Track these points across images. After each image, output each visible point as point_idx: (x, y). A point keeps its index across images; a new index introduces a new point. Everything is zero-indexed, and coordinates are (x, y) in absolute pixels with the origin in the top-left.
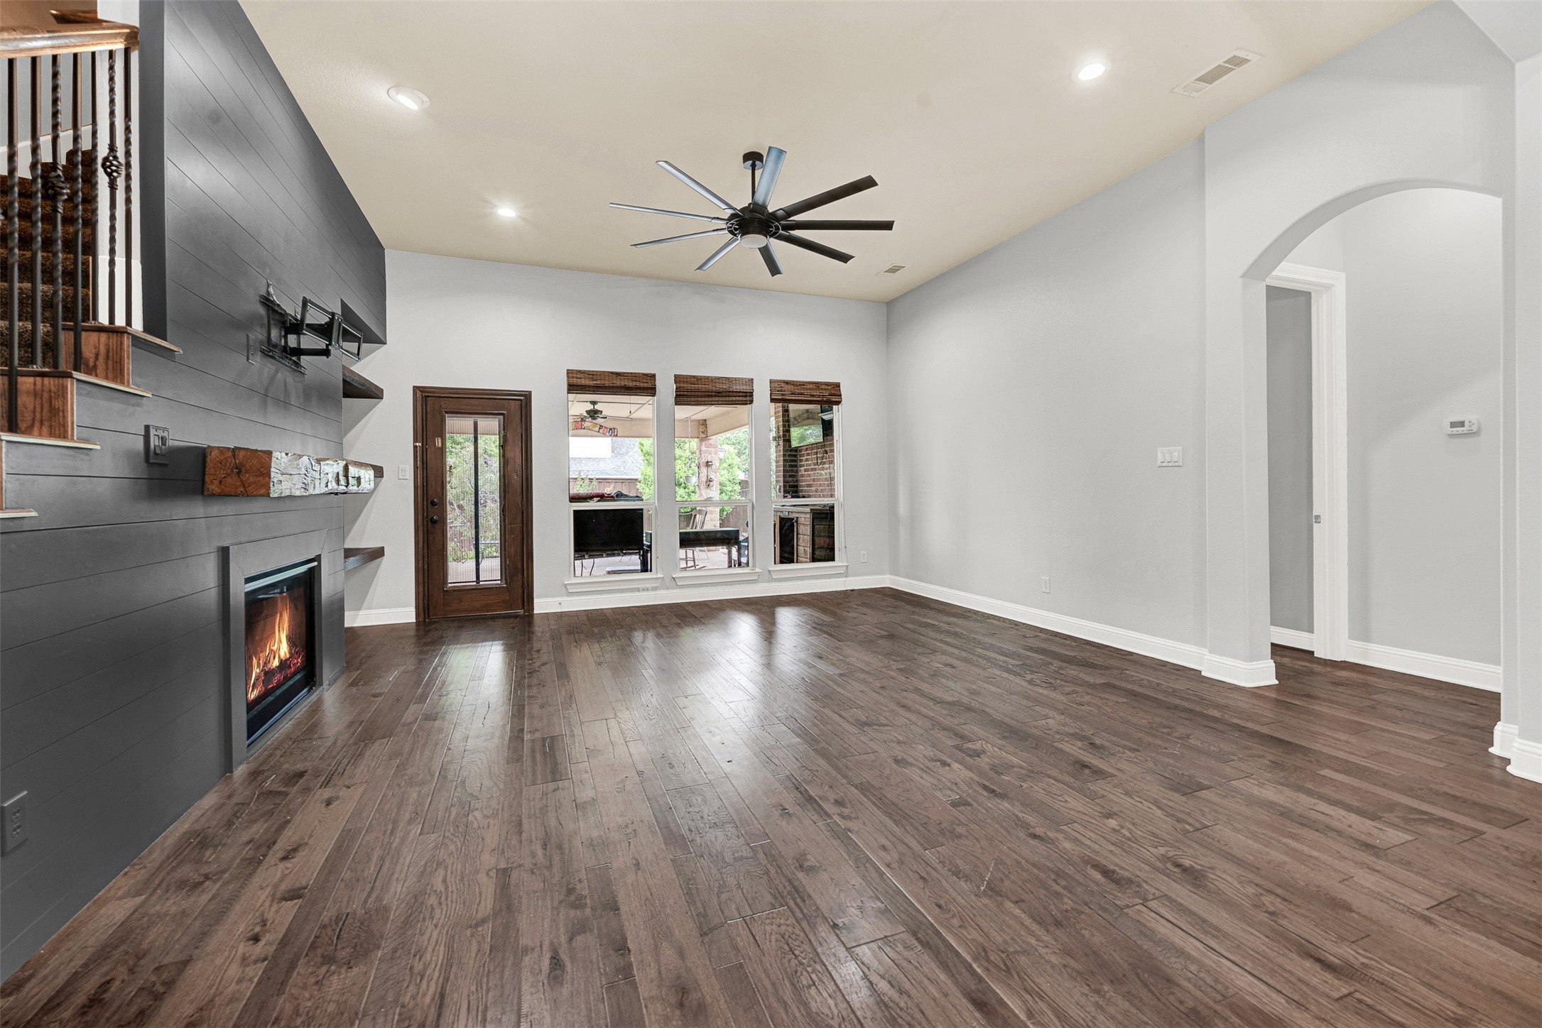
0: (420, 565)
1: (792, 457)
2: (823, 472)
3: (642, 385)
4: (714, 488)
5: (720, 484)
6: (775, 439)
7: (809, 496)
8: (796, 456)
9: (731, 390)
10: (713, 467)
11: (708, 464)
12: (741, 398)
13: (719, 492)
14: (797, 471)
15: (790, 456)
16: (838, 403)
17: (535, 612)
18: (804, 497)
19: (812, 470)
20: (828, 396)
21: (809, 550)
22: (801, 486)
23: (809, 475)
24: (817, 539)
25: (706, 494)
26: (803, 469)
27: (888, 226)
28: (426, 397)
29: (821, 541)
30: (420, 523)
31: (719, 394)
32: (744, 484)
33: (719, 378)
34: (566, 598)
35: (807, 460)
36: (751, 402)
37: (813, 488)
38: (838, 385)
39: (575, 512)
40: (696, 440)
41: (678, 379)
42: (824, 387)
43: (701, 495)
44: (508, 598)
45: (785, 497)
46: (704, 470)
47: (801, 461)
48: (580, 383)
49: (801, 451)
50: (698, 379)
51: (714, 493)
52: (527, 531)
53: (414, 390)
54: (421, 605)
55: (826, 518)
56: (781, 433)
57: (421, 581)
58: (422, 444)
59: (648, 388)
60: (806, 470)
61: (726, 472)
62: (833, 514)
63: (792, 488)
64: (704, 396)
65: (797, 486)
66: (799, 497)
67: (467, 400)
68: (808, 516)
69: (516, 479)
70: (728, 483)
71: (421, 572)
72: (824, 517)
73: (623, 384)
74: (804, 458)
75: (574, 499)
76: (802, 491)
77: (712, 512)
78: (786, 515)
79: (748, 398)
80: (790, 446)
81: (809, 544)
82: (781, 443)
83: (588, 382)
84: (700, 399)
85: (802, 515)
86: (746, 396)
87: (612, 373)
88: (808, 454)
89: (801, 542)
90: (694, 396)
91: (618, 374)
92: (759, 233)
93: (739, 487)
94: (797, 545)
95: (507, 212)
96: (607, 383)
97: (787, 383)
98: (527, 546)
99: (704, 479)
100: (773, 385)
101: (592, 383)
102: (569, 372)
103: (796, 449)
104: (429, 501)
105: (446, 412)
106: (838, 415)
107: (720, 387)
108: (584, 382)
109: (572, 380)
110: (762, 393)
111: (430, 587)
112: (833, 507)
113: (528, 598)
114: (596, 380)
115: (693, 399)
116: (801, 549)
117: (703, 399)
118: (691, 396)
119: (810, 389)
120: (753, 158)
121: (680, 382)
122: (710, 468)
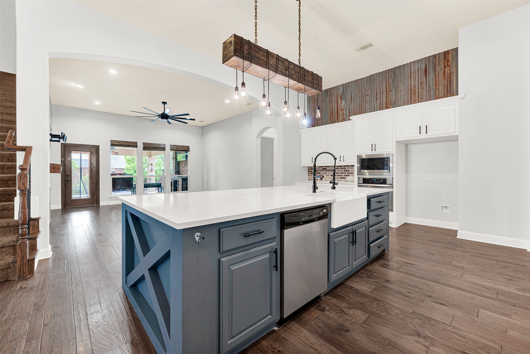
0: (63, 193)
1: (178, 164)
2: (186, 168)
3: (134, 145)
4: (153, 172)
5: (156, 171)
6: (173, 158)
7: (182, 174)
8: (179, 163)
9: (159, 147)
10: (153, 165)
11: (151, 164)
12: (162, 149)
13: (155, 173)
14: (179, 168)
15: (177, 163)
16: (189, 151)
17: (100, 205)
18: (181, 175)
19: (183, 167)
20: (186, 149)
21: (181, 188)
22: (180, 172)
23: (183, 169)
24: (183, 186)
25: (150, 174)
26: (181, 167)
27: (194, 120)
28: (65, 146)
29: (184, 186)
30: (63, 181)
31: (155, 148)
32: (163, 170)
33: (156, 144)
34: (110, 201)
35: (182, 165)
36: (165, 150)
37: (184, 172)
38: (189, 147)
39: (113, 178)
40: (148, 157)
41: (144, 143)
42: (185, 147)
43: (149, 174)
44: (91, 202)
45: (175, 175)
46: (150, 166)
47: (180, 165)
48: (114, 144)
49: (180, 162)
50: (150, 144)
51: (153, 173)
52: (98, 184)
53: (61, 144)
54: (63, 204)
55: (186, 180)
56: (175, 157)
57: (63, 197)
58: (64, 159)
59: (135, 146)
60: (182, 167)
61: (158, 167)
62: (187, 179)
63: (178, 172)
64: (152, 148)
65: (179, 172)
66: (180, 175)
67: (79, 147)
68: (181, 179)
69: (94, 169)
70: (159, 170)
71: (63, 195)
72: (185, 180)
73: (128, 144)
74: (181, 164)
75: (112, 175)
76: (180, 173)
77: (153, 180)
78: (175, 179)
79: (164, 149)
80: (177, 161)
81: (181, 187)
82: (175, 160)
83: (117, 144)
84: (150, 149)
85: (180, 179)
86: (163, 149)
87: (124, 141)
88: (182, 163)
89: (179, 187)
90: (149, 148)
91: (126, 142)
92: (166, 119)
93: (163, 172)
94: (178, 187)
95: (97, 103)
96: (123, 144)
97: (175, 146)
98: (98, 187)
99: (150, 169)
100: (171, 146)
101: (118, 144)
102: (111, 141)
103: (179, 162)
104: (66, 175)
105: (72, 150)
106: (189, 154)
107: (156, 146)
108: (116, 143)
109: (112, 143)
110: (168, 148)
111: (66, 199)
112: (187, 177)
113: (98, 202)
114: (120, 143)
115: (148, 149)
116: (179, 188)
117: (151, 149)
118: (147, 148)
119: (181, 147)
120: (164, 103)
121: (144, 144)
122: (152, 166)
